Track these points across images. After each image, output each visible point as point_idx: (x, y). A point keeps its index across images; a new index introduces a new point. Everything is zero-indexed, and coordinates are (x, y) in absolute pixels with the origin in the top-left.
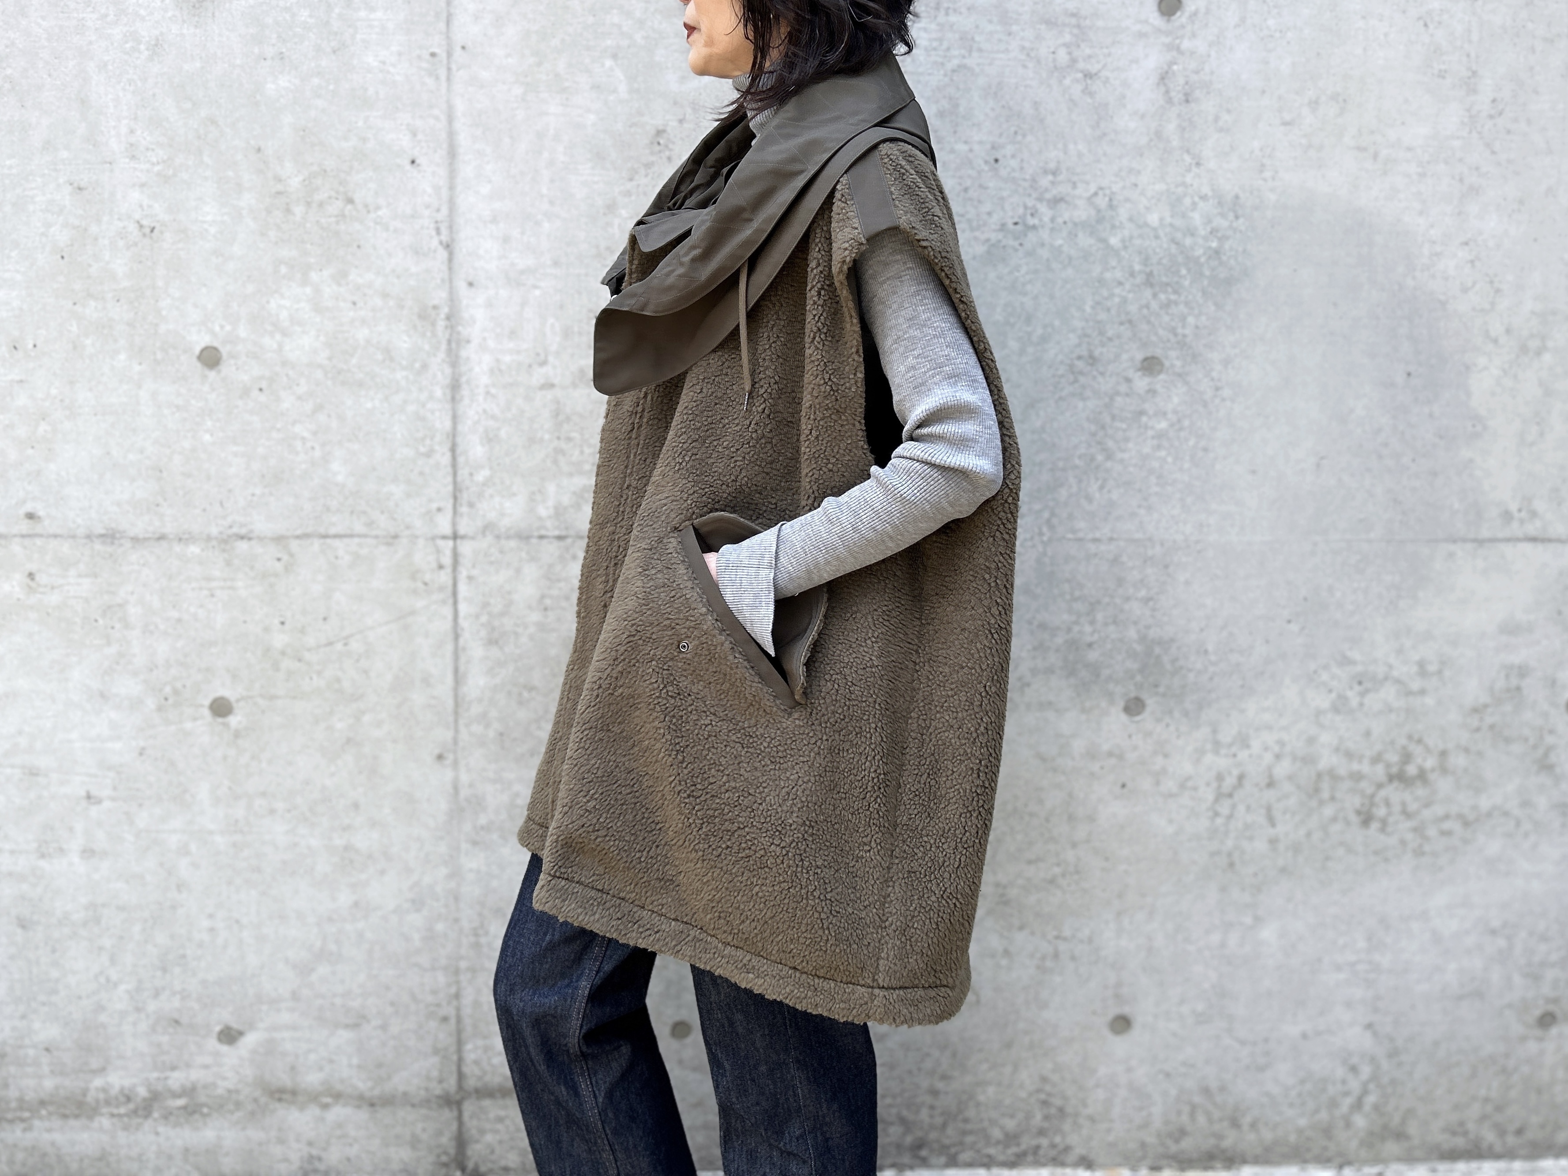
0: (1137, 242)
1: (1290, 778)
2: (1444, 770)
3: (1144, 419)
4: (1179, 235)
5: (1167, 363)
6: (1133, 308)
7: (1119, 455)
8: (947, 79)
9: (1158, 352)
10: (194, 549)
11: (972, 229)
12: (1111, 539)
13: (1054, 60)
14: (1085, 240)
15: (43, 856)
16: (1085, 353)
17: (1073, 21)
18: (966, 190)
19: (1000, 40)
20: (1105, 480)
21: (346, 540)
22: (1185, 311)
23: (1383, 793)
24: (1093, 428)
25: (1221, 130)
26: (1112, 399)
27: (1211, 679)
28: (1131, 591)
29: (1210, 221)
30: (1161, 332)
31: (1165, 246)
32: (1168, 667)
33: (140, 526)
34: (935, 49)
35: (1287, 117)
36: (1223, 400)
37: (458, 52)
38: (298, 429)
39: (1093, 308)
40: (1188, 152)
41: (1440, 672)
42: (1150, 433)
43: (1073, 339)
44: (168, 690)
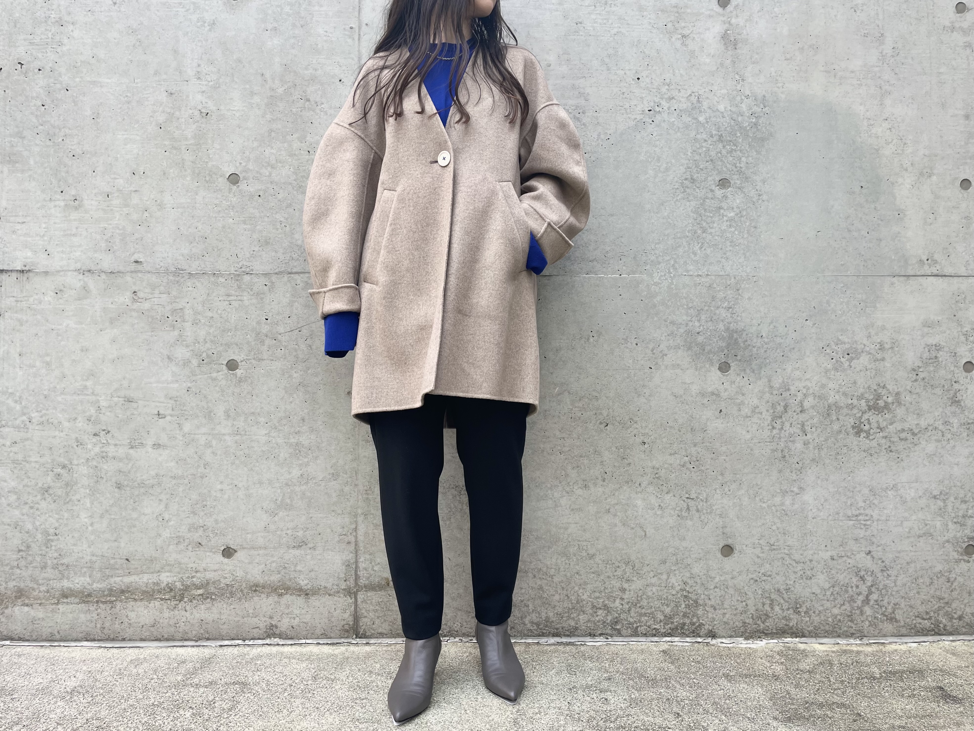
0: (714, 119)
1: (813, 407)
2: (900, 404)
3: (722, 211)
4: (735, 116)
5: (732, 182)
6: (713, 153)
7: (710, 230)
8: (611, 39)
9: (727, 176)
10: (222, 280)
11: (627, 114)
12: (707, 275)
13: (666, 29)
14: (686, 119)
15: (132, 448)
16: (689, 177)
17: (675, 10)
18: (623, 93)
19: (638, 19)
20: (702, 244)
21: (302, 275)
22: (741, 154)
23: (866, 416)
24: (695, 216)
25: (754, 63)
26: (704, 201)
27: (765, 351)
28: (720, 303)
29: (751, 109)
30: (728, 165)
31: (728, 121)
32: (742, 345)
33: (194, 267)
34: (605, 24)
35: (788, 56)
36: (763, 201)
37: (364, 26)
38: (278, 216)
39: (692, 153)
40: (737, 73)
41: (892, 348)
42: (725, 218)
43: (683, 169)
44: (204, 355)
